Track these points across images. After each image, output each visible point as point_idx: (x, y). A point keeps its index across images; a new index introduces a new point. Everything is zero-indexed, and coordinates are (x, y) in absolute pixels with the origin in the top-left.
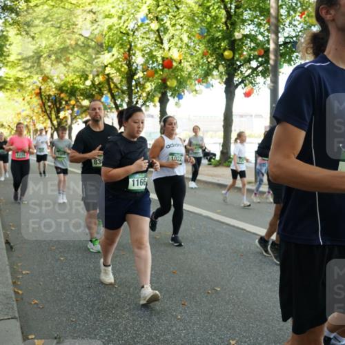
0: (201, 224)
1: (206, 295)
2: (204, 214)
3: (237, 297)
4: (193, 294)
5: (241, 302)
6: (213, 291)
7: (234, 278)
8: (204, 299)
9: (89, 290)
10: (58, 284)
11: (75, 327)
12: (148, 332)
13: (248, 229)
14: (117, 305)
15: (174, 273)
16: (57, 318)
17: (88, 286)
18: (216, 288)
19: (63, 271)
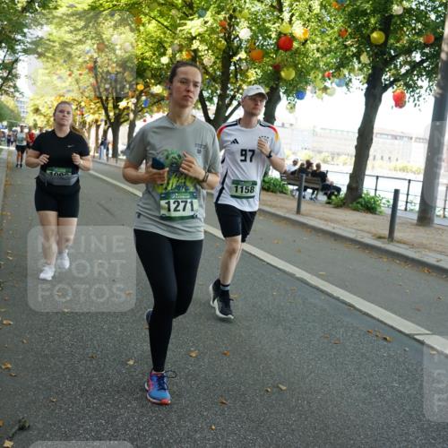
0: (288, 288)
1: (261, 393)
2: (298, 275)
3: (308, 402)
4: (243, 388)
5: (313, 412)
6: (275, 390)
7: (313, 375)
8: (258, 399)
9: (91, 360)
11: (53, 410)
12: (157, 434)
13: (357, 306)
14: (124, 389)
15: (225, 354)
16: (30, 394)
17: (90, 355)
18: (280, 386)
19: (62, 328)
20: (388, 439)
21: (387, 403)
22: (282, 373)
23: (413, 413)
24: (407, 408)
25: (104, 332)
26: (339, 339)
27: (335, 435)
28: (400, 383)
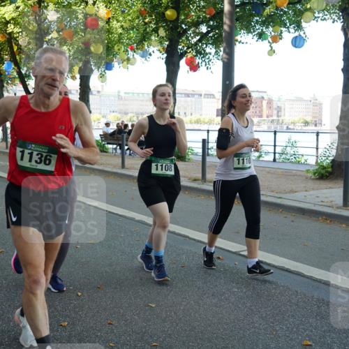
0: (133, 230)
2: (137, 219)
3: (175, 313)
4: (122, 311)
5: (181, 319)
6: (147, 308)
8: (136, 317)
13: (191, 236)
15: (99, 288)
18: (150, 305)
20: (240, 329)
21: (233, 304)
23: (253, 308)
24: (248, 305)
26: (184, 263)
27: (202, 333)
28: (238, 288)
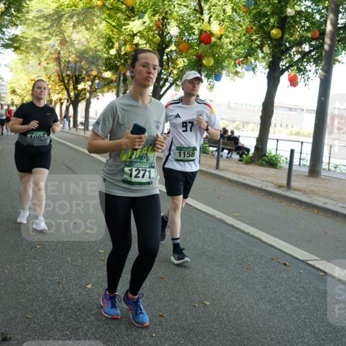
0: (210, 227)
1: (191, 308)
2: (218, 217)
3: (227, 314)
4: (176, 305)
5: (230, 322)
6: (201, 305)
7: (230, 293)
8: (188, 313)
9: (58, 285)
10: (25, 275)
11: (29, 325)
12: (110, 341)
13: (264, 239)
14: (84, 307)
15: (162, 278)
16: (11, 312)
17: (57, 281)
18: (205, 302)
19: (35, 261)
20: (289, 341)
21: (287, 313)
22: (207, 292)
23: (307, 320)
24: (303, 317)
25: (68, 263)
26: (249, 265)
27: (248, 339)
28: (297, 298)
